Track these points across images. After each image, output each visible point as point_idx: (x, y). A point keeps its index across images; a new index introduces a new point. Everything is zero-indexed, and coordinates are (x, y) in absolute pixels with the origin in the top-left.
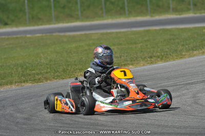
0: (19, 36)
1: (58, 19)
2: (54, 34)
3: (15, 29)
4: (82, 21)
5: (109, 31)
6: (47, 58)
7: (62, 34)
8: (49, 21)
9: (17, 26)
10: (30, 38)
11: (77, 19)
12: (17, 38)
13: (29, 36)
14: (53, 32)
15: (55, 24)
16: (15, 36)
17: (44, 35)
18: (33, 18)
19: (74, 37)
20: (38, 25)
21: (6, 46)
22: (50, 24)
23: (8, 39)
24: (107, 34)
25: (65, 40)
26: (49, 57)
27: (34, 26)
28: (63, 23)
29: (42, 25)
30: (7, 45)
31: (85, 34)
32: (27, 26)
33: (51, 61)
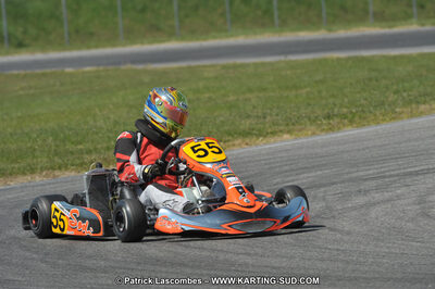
0: (48, 71)
1: (130, 35)
2: (123, 67)
3: (39, 56)
4: (183, 39)
5: (239, 61)
6: (109, 118)
7: (140, 67)
8: (112, 40)
9: (43, 50)
10: (71, 75)
11: (171, 35)
12: (44, 75)
13: (69, 70)
14: (119, 63)
15: (124, 45)
16: (39, 71)
17: (101, 68)
18: (77, 31)
19: (165, 72)
20: (89, 48)
21: (21, 92)
22: (114, 46)
23: (25, 76)
24: (235, 67)
25: (146, 79)
26: (112, 116)
27: (79, 48)
28: (142, 43)
29: (97, 47)
30: (22, 89)
31: (190, 67)
32: (64, 50)
33: (116, 123)
